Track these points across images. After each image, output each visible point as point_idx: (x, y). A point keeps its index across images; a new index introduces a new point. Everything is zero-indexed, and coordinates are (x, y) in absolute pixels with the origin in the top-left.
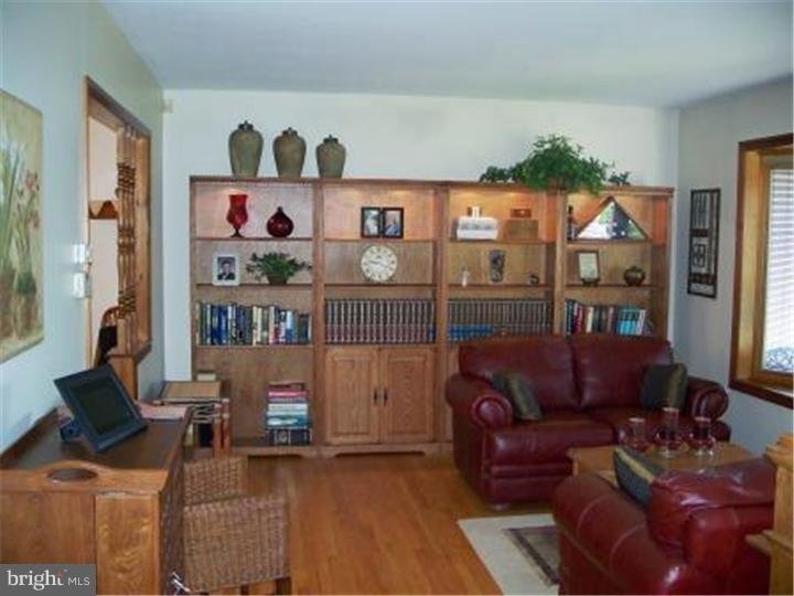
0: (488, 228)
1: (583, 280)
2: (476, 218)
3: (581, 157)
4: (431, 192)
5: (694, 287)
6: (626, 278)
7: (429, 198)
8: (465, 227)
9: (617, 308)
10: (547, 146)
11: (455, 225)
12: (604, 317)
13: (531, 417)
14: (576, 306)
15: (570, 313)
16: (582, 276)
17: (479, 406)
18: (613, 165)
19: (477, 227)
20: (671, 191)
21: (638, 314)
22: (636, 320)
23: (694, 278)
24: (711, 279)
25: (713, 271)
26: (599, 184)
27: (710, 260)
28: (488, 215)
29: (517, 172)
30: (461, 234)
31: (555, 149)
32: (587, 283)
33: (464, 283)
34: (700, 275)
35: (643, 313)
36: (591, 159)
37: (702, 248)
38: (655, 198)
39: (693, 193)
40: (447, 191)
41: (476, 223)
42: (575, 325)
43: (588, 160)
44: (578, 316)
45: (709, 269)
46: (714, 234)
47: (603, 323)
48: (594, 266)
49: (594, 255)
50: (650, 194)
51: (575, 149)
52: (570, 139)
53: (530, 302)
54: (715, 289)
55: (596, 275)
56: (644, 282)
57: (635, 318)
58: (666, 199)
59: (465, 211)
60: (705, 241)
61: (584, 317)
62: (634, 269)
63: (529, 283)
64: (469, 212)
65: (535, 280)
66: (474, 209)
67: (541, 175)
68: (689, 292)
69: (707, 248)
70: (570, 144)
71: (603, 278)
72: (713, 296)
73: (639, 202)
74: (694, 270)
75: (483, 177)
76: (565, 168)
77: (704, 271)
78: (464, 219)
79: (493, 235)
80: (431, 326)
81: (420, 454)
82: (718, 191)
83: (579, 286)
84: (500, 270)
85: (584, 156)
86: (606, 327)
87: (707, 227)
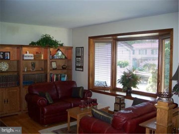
0: (31, 56)
1: (53, 68)
2: (28, 54)
3: (53, 39)
4: (16, 48)
5: (77, 69)
6: (63, 68)
7: (15, 49)
8: (26, 56)
9: (61, 75)
10: (45, 37)
11: (23, 56)
12: (58, 77)
13: (51, 103)
14: (52, 74)
15: (51, 76)
16: (53, 67)
17: (39, 101)
18: (60, 41)
19: (29, 56)
20: (72, 47)
21: (65, 76)
22: (65, 77)
23: (77, 67)
24: (82, 67)
25: (82, 65)
26: (57, 46)
27: (81, 63)
28: (31, 53)
29: (38, 43)
30: (25, 58)
31: (47, 37)
32: (54, 69)
33: (26, 70)
34: (79, 66)
35: (66, 75)
36: (55, 40)
37: (79, 60)
38: (68, 49)
39: (76, 48)
40: (22, 47)
41: (28, 55)
42: (52, 79)
43: (54, 40)
44: (52, 77)
45: (81, 65)
46: (82, 57)
47: (58, 78)
48: (55, 65)
49: (55, 63)
50: (67, 48)
51: (52, 37)
52: (50, 35)
53: (42, 74)
54: (83, 69)
55: (56, 67)
56: (66, 68)
57: (64, 77)
58: (71, 49)
59: (25, 53)
60: (80, 59)
61: (54, 77)
62: (64, 65)
63: (41, 70)
64: (26, 53)
65: (42, 69)
66: (28, 52)
67: (45, 44)
68: (76, 70)
69: (80, 60)
70: (50, 36)
71: (57, 68)
72: (83, 71)
73: (64, 50)
74: (77, 65)
75: (30, 44)
76: (50, 42)
77: (80, 65)
78: (25, 55)
79: (33, 58)
80: (18, 82)
81: (17, 115)
82: (83, 47)
83: (52, 70)
84: (34, 67)
85: (54, 39)
86: (58, 79)
87: (80, 55)
